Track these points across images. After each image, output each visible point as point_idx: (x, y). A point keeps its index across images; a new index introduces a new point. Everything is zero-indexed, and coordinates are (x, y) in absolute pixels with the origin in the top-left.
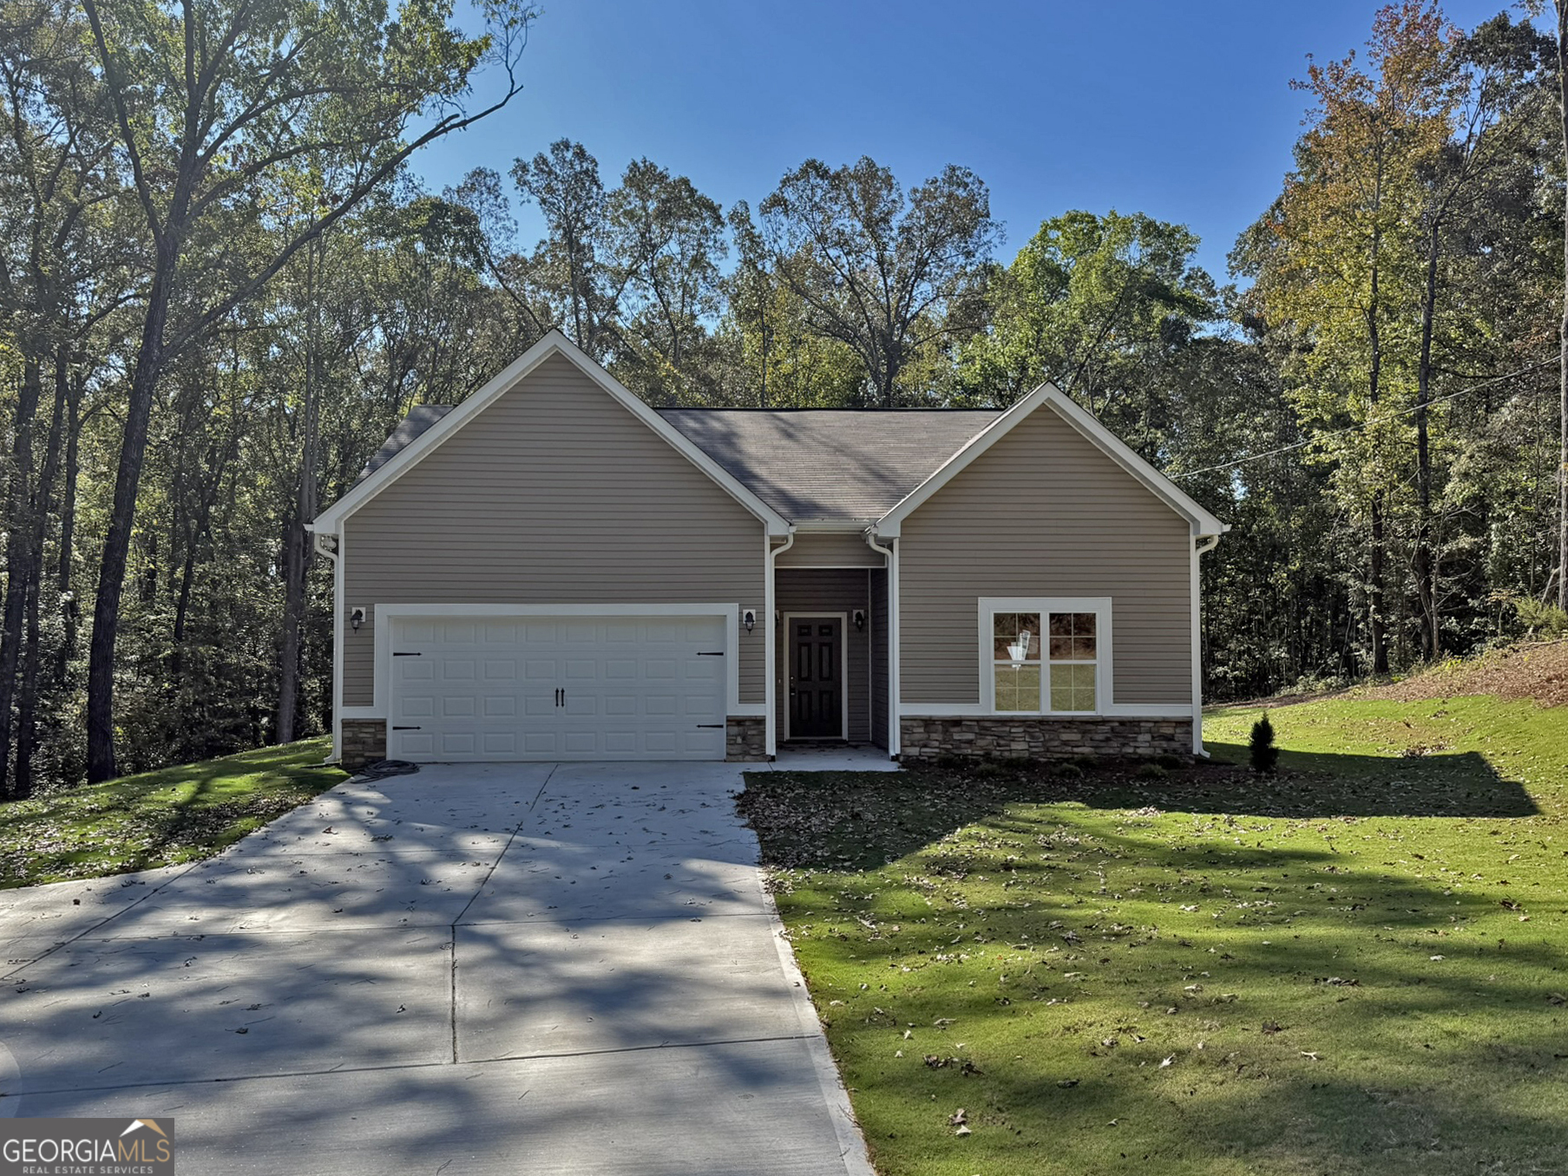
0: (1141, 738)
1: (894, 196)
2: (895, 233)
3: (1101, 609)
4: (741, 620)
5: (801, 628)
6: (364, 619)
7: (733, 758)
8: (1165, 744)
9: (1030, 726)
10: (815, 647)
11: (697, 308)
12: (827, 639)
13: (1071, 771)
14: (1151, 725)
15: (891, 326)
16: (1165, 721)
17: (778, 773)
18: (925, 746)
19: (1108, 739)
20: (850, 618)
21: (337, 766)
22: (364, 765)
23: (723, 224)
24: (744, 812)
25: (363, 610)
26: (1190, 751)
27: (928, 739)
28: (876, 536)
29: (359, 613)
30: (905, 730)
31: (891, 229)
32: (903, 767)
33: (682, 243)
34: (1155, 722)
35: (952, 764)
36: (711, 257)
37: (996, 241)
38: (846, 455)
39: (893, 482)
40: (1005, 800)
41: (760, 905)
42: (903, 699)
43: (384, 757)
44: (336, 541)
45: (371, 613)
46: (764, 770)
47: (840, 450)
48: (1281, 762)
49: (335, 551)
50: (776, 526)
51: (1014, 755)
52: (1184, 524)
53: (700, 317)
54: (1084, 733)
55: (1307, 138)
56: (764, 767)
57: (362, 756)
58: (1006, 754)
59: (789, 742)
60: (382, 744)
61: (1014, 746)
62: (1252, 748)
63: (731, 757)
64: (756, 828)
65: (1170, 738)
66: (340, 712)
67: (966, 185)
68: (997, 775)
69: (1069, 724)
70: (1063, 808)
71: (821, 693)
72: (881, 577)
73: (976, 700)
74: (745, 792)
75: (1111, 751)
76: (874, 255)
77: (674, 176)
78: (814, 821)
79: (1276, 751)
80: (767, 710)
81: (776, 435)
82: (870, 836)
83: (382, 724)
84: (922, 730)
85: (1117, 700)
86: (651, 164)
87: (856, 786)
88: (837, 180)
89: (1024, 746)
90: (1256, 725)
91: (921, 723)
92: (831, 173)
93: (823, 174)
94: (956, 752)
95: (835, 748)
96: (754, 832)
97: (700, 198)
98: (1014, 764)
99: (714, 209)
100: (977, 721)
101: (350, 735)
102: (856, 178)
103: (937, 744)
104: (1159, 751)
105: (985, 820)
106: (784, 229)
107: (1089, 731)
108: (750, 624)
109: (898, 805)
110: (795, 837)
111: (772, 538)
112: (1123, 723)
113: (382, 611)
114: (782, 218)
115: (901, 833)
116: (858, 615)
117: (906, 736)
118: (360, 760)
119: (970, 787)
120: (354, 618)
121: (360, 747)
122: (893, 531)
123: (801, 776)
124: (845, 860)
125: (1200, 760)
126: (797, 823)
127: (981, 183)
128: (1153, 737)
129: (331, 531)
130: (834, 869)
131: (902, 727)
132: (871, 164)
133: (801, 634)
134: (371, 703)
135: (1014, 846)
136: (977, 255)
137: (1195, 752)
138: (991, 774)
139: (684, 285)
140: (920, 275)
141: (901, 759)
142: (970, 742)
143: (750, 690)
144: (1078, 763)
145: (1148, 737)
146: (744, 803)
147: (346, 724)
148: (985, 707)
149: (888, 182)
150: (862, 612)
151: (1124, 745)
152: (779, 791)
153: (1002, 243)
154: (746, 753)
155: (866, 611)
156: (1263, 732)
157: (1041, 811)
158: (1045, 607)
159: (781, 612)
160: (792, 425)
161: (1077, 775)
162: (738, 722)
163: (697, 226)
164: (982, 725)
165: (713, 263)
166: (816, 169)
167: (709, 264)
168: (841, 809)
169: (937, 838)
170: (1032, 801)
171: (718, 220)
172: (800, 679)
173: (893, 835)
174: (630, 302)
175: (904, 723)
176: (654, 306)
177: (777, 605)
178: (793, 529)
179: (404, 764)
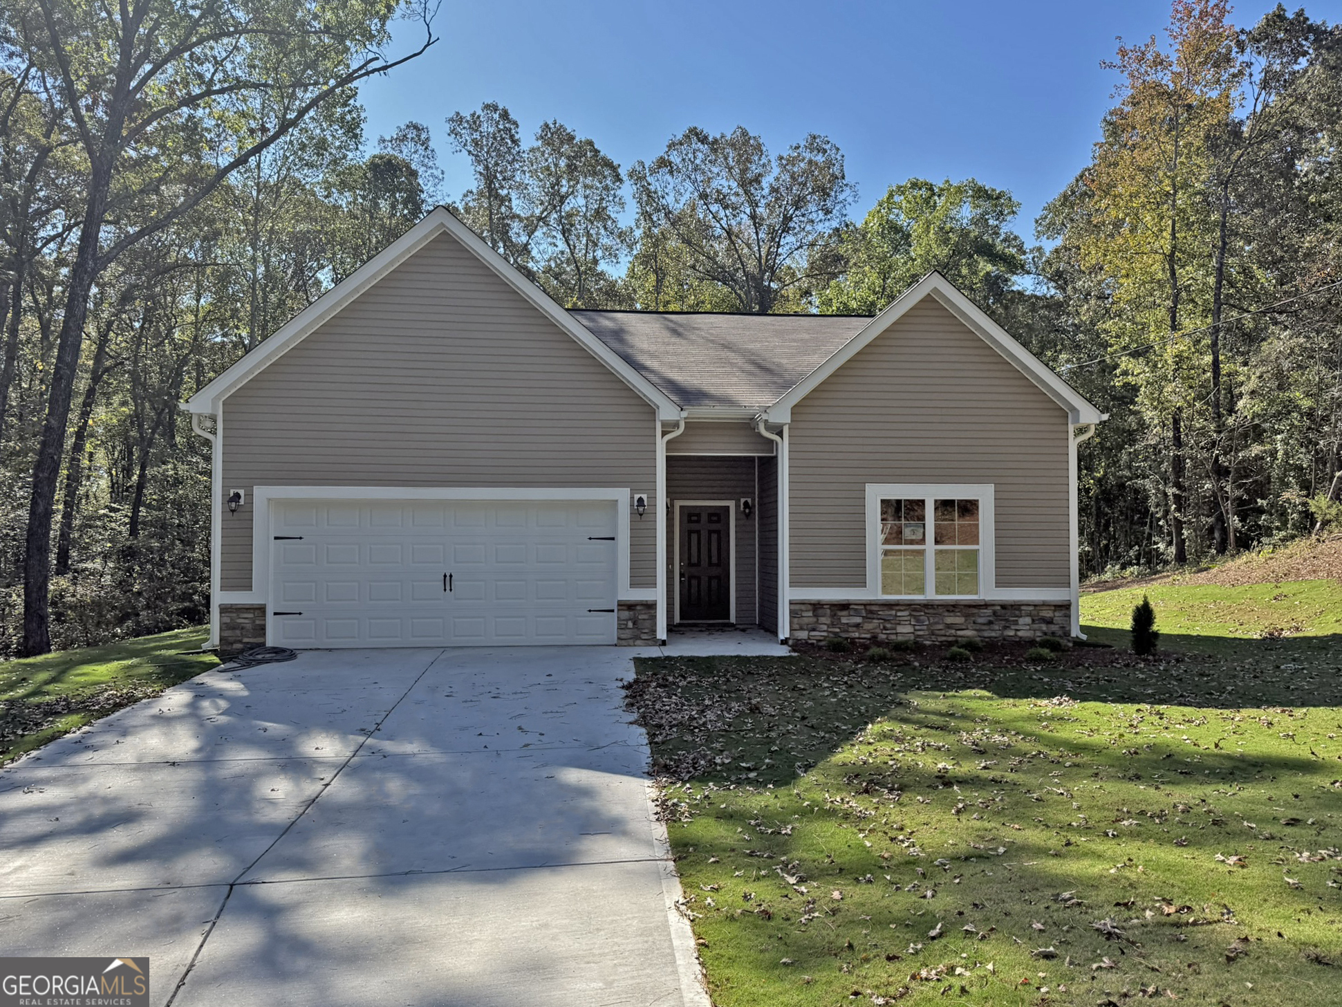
0: (1021, 621)
1: (764, 160)
2: (766, 192)
3: (984, 494)
4: (632, 505)
5: (691, 516)
6: (242, 502)
7: (624, 643)
8: (1044, 627)
9: (915, 610)
10: (704, 534)
11: (599, 253)
12: (714, 527)
13: (961, 654)
14: (1031, 608)
15: (763, 272)
16: (1045, 604)
17: (668, 658)
18: (814, 630)
19: (990, 623)
20: (737, 506)
21: (215, 652)
22: (242, 651)
23: (621, 181)
24: (632, 705)
25: (242, 492)
26: (1067, 634)
27: (817, 622)
28: (766, 421)
29: (237, 496)
30: (793, 614)
31: (763, 189)
32: (794, 651)
33: (586, 197)
34: (1035, 606)
35: (840, 647)
36: (612, 211)
37: (850, 199)
38: (734, 351)
39: (781, 376)
40: (906, 688)
41: (649, 843)
42: (793, 584)
43: (264, 644)
44: (213, 419)
45: (250, 495)
46: (654, 655)
47: (727, 346)
48: (1161, 647)
49: (214, 432)
50: (668, 411)
51: (900, 638)
52: (1063, 413)
53: (602, 262)
54: (967, 616)
55: (1111, 114)
56: (655, 652)
57: (240, 642)
58: (893, 637)
59: (679, 625)
60: (262, 630)
61: (900, 629)
62: (1134, 630)
63: (621, 642)
64: (645, 725)
65: (1049, 622)
66: (219, 597)
67: (825, 151)
68: (889, 660)
69: (953, 607)
70: (970, 698)
71: (710, 578)
72: (768, 465)
73: (863, 584)
74: (636, 681)
75: (993, 634)
76: (748, 211)
77: (580, 137)
78: (710, 715)
79: (1156, 635)
80: (658, 594)
81: (666, 334)
82: (773, 734)
83: (261, 609)
84: (810, 614)
85: (999, 584)
86: (561, 126)
87: (749, 673)
88: (714, 146)
89: (909, 629)
90: (1137, 608)
91: (810, 607)
92: (710, 139)
93: (704, 140)
94: (844, 635)
95: (723, 631)
96: (643, 730)
97: (603, 159)
98: (900, 647)
99: (614, 169)
100: (865, 605)
101: (227, 620)
102: (733, 145)
103: (825, 627)
104: (1039, 634)
105: (893, 713)
106: (670, 187)
107: (973, 615)
108: (641, 509)
109: (796, 694)
110: (689, 738)
111: (664, 424)
112: (1004, 606)
113: (261, 494)
114: (668, 177)
115: (805, 730)
116: (746, 504)
117: (796, 620)
118: (239, 646)
119: (866, 673)
120: (231, 500)
121: (238, 632)
122: (782, 417)
123: (691, 661)
124: (749, 769)
125: (1078, 643)
126: (692, 718)
127: (838, 149)
128: (1033, 621)
129: (207, 411)
130: (739, 783)
131: (791, 611)
132: (744, 133)
133: (690, 521)
134: (249, 588)
135: (939, 749)
136: (834, 211)
137: (1073, 634)
138: (883, 658)
139: (588, 234)
140: (786, 230)
141: (790, 642)
142: (857, 626)
143: (641, 575)
144: (965, 646)
145: (1028, 620)
146: (634, 692)
147: (224, 609)
148: (873, 592)
149: (759, 148)
150: (749, 500)
151: (1006, 628)
152: (671, 679)
153: (855, 201)
154: (637, 638)
155: (753, 500)
156: (1144, 615)
157: (949, 701)
158: (931, 493)
159: (672, 500)
160: (681, 325)
161: (968, 659)
162: (629, 606)
163: (601, 183)
164: (870, 609)
165: (613, 216)
166: (697, 134)
167: (609, 217)
168: (738, 699)
169: (848, 737)
170: (933, 688)
171: (618, 178)
172: (690, 564)
173: (799, 733)
174: (541, 248)
175: (794, 607)
176: (562, 253)
177: (668, 494)
178: (684, 414)
179: (283, 650)
